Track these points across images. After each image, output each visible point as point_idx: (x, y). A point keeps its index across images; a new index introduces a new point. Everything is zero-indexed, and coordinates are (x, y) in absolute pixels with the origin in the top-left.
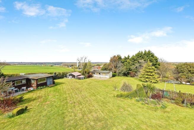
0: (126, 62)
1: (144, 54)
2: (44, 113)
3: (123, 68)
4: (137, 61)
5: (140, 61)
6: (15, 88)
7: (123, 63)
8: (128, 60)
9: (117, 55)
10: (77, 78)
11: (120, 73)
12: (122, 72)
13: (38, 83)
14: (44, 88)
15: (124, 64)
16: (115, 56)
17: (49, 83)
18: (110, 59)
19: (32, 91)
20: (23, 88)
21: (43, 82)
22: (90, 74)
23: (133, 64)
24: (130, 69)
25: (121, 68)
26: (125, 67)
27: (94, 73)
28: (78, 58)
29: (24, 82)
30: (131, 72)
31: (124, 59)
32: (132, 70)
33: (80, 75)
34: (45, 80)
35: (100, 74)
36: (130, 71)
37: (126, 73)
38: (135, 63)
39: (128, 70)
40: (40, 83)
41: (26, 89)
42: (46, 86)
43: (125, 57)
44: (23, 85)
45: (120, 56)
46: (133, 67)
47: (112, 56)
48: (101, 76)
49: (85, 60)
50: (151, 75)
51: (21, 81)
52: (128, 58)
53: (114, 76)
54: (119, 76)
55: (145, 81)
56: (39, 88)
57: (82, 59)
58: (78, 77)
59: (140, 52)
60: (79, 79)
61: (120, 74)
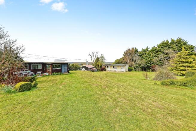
0: (145, 54)
1: (171, 43)
2: (60, 93)
3: (141, 62)
4: (160, 53)
5: (166, 51)
6: (31, 72)
7: (140, 56)
8: (147, 52)
9: (132, 49)
10: (90, 70)
11: (137, 67)
12: (141, 66)
13: (53, 69)
14: (59, 74)
15: (142, 57)
16: (129, 50)
17: (64, 71)
18: (123, 53)
19: (47, 76)
20: (38, 72)
21: (58, 68)
22: (103, 67)
23: (155, 56)
24: (151, 62)
25: (139, 62)
26: (144, 60)
27: (107, 67)
28: (90, 53)
29: (40, 67)
30: (153, 65)
31: (141, 51)
32: (154, 63)
33: (93, 68)
34: (60, 67)
35: (114, 67)
36: (151, 64)
37: (146, 66)
38: (158, 54)
39: (149, 64)
40: (55, 69)
41: (42, 73)
42: (61, 73)
43: (142, 49)
44: (39, 70)
45: (136, 48)
46: (155, 60)
47: (126, 50)
48: (116, 70)
49: (97, 55)
50: (189, 67)
51: (38, 66)
52: (147, 51)
53: (130, 70)
54: (136, 70)
55: (181, 74)
56: (54, 73)
57: (94, 54)
58: (92, 69)
59: (164, 41)
60: (92, 71)
61: (137, 69)
